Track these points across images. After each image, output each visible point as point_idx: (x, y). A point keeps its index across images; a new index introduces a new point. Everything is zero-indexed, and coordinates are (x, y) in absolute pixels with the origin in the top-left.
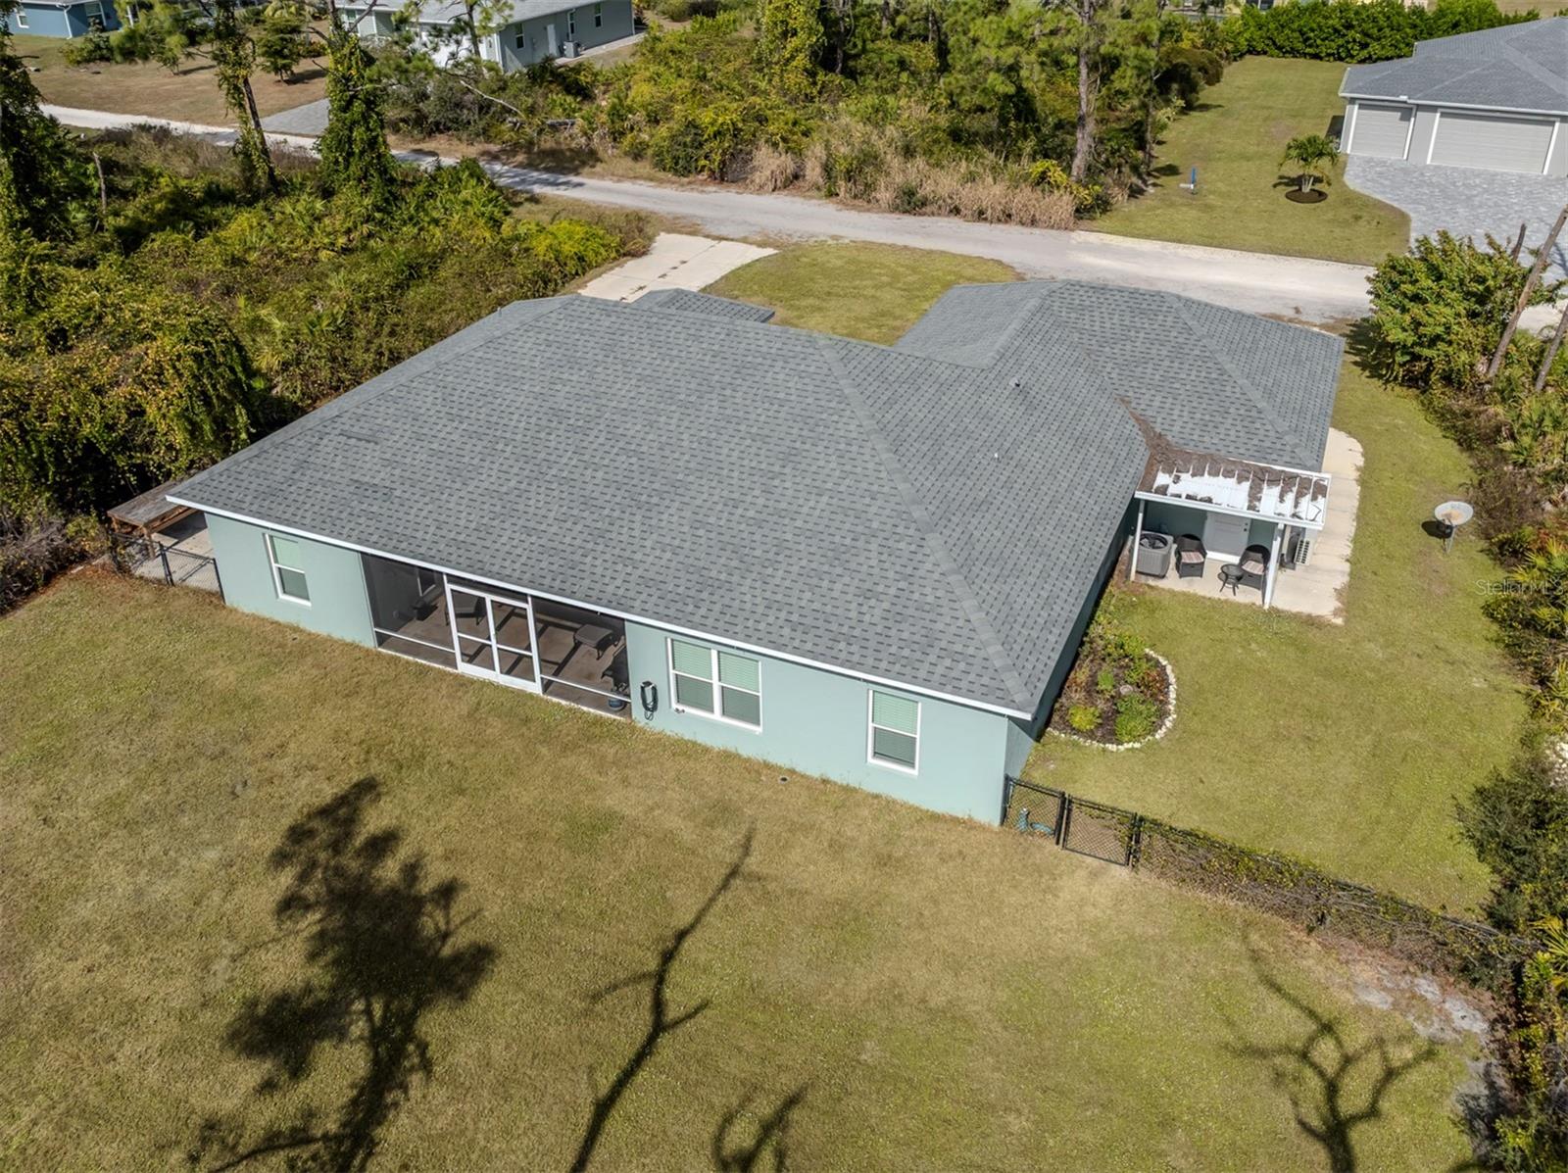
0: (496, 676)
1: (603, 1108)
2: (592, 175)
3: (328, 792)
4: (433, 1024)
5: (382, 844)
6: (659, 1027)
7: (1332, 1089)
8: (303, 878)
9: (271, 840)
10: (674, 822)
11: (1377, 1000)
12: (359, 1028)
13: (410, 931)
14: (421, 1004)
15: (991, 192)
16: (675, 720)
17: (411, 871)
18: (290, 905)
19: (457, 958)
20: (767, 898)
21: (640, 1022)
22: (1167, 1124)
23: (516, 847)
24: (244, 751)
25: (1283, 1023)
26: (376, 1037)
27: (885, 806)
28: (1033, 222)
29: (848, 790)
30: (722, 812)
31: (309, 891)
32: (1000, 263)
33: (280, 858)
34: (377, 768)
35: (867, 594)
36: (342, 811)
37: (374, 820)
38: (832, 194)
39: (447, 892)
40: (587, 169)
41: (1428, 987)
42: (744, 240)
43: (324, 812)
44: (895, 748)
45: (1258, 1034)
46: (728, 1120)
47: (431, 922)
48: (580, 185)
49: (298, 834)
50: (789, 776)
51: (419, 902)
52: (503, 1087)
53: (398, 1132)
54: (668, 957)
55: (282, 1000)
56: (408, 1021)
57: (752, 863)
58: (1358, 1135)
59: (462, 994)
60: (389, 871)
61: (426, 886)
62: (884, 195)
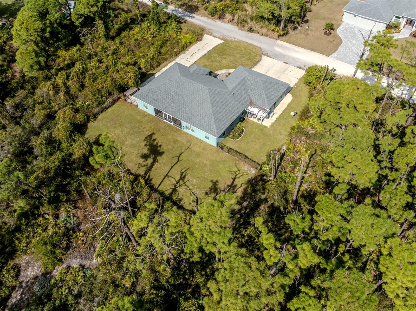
0: (168, 122)
1: (172, 167)
2: (197, 14)
3: (150, 133)
4: (158, 158)
5: (154, 140)
6: (178, 161)
7: (236, 175)
8: (147, 142)
9: (144, 138)
10: (184, 142)
11: (246, 169)
12: (152, 157)
13: (157, 149)
14: (157, 156)
15: (264, 31)
16: (186, 130)
17: (157, 143)
18: (146, 145)
19: (161, 152)
20: (191, 151)
21: (177, 160)
22: (220, 176)
23: (168, 142)
24: (140, 127)
25: (236, 169)
26: (153, 158)
27: (206, 143)
28: (271, 37)
29: (203, 141)
30: (189, 141)
31: (148, 144)
32: (260, 48)
33: (145, 140)
34: (155, 132)
35: (205, 122)
36: (151, 136)
37: (154, 137)
38: (238, 25)
39: (160, 146)
40: (196, 13)
41: (252, 169)
42: (219, 38)
43: (149, 136)
44: (207, 138)
45: (232, 170)
46: (183, 169)
47: (159, 148)
48: (194, 17)
49: (146, 138)
50: (197, 138)
51: (158, 146)
52: (164, 164)
53: (155, 166)
54: (180, 155)
55: (145, 154)
56: (156, 158)
57: (191, 147)
58: (236, 179)
59: (161, 156)
60: (155, 143)
61: (159, 145)
62: (246, 28)
